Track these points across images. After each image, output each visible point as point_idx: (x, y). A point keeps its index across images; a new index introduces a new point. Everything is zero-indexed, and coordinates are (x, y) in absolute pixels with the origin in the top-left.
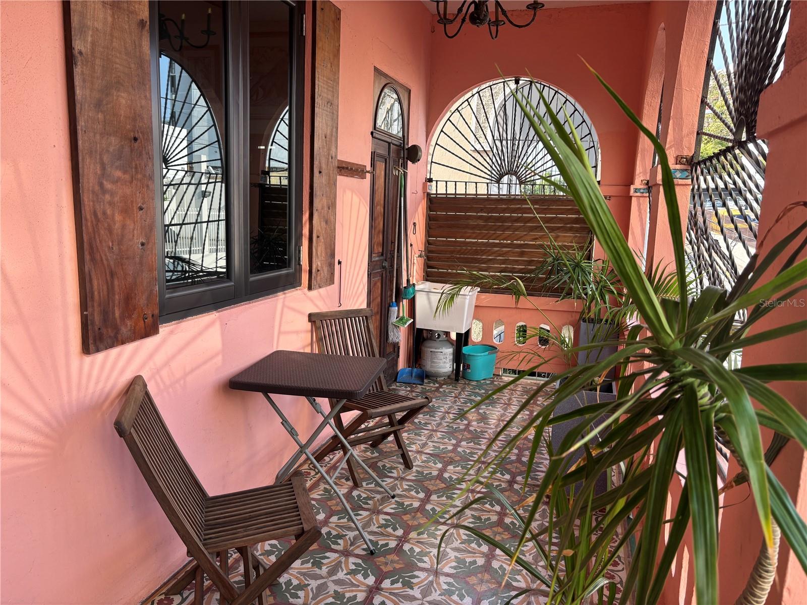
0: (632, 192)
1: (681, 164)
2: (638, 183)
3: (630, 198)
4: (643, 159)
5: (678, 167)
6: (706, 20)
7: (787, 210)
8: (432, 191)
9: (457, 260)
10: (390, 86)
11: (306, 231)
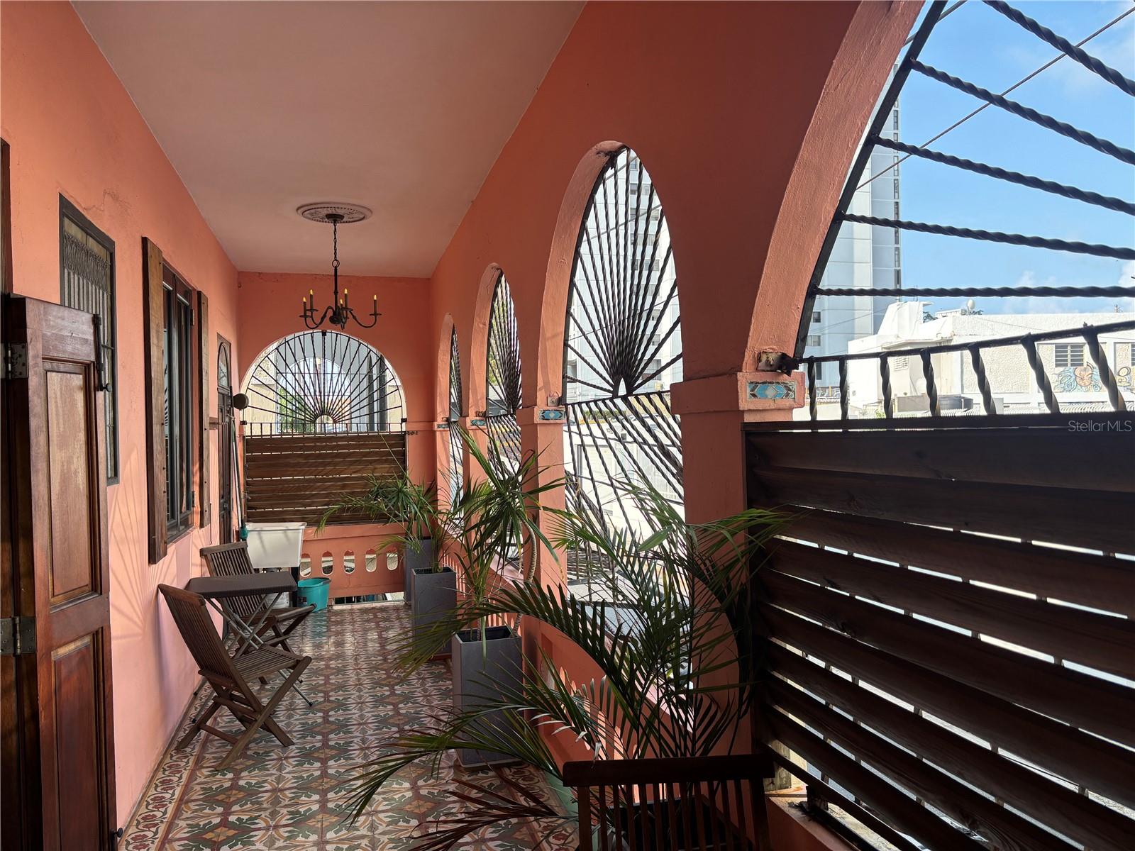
0: (436, 428)
1: (479, 416)
2: (440, 420)
3: (435, 432)
4: (442, 402)
5: (478, 418)
6: (483, 336)
7: (527, 452)
8: (247, 432)
9: (281, 498)
10: (223, 345)
11: (197, 479)
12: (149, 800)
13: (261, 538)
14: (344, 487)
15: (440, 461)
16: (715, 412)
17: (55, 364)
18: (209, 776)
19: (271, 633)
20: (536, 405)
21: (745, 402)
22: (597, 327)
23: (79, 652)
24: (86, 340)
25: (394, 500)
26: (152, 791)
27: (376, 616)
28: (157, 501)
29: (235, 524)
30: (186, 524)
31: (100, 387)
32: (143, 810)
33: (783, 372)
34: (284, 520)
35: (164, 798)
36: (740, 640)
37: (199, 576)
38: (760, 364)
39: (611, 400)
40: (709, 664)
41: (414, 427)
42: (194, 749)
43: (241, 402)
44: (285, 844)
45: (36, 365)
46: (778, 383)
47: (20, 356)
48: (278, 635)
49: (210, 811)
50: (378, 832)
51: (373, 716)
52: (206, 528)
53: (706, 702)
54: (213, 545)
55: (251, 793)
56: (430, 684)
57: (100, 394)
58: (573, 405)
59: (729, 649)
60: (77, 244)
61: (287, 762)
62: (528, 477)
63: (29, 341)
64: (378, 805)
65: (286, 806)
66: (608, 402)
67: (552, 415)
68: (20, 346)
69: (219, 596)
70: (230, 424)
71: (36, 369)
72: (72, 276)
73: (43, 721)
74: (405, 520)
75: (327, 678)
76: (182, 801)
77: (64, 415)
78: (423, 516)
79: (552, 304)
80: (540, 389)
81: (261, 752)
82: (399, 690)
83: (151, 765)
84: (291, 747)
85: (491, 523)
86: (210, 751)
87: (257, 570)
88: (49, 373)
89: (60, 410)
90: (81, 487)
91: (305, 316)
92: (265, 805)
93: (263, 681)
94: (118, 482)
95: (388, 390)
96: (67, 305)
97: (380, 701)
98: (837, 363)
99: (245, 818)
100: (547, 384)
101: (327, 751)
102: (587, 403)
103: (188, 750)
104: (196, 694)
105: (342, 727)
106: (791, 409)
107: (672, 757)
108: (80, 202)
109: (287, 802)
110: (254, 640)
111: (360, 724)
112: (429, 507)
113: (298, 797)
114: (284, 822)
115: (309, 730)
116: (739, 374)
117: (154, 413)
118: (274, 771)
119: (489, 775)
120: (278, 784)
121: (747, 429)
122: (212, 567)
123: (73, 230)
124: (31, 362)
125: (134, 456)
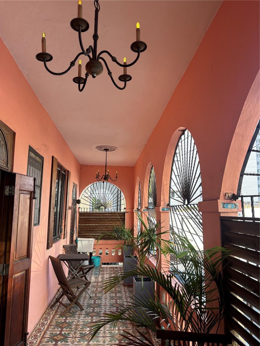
0: (134, 211)
2: (135, 209)
3: (134, 212)
4: (136, 203)
5: (145, 209)
6: (147, 184)
7: (158, 221)
8: (80, 211)
9: (88, 231)
10: (75, 185)
11: (63, 224)
12: (40, 323)
13: (82, 243)
14: (107, 228)
15: (135, 221)
16: (211, 212)
17: (22, 191)
18: (58, 318)
19: (81, 273)
20: (160, 206)
21: (221, 209)
22: (179, 182)
23: (21, 275)
24: (31, 185)
25: (121, 233)
26: (42, 321)
27: (114, 270)
28: (50, 231)
29: (75, 238)
30: (60, 237)
31: (34, 198)
32: (38, 326)
33: (234, 200)
34: (89, 238)
35: (45, 323)
36: (220, 292)
37: (62, 254)
38: (226, 197)
39: (183, 205)
40: (209, 299)
41: (128, 210)
42: (55, 308)
43: (79, 202)
44: (77, 343)
45: (17, 192)
46: (232, 203)
47: (13, 189)
48: (83, 274)
49: (57, 329)
50: (106, 343)
51: (109, 303)
52: (65, 239)
53: (210, 312)
54: (67, 244)
55: (69, 325)
56: (128, 294)
57: (34, 200)
58: (172, 206)
59: (216, 294)
60: (33, 158)
61: (81, 316)
62: (157, 229)
63: (16, 185)
64: (107, 334)
65: (79, 331)
66: (182, 206)
67: (166, 209)
68: (13, 187)
69: (67, 260)
70: (75, 208)
71: (17, 193)
72: (31, 167)
73: (8, 296)
74: (124, 240)
75: (97, 289)
76: (50, 325)
77: (24, 206)
78: (129, 239)
79: (166, 175)
80: (162, 201)
81: (74, 311)
82: (118, 295)
83: (42, 312)
84: (83, 311)
85: (146, 243)
86: (60, 309)
87: (79, 253)
88: (20, 194)
89: (23, 204)
90: (27, 226)
91: (97, 178)
92: (73, 330)
93: (78, 288)
94: (39, 225)
95: (122, 199)
96: (29, 175)
97: (112, 298)
98: (250, 198)
99: (67, 333)
100: (164, 200)
101: (93, 313)
102: (176, 206)
103: (54, 308)
104: (58, 290)
105: (99, 306)
106: (237, 212)
107: (197, 332)
108: (35, 147)
109: (79, 330)
110: (76, 275)
111: (105, 305)
112: (131, 236)
113: (83, 328)
114: (78, 336)
115: (89, 306)
116: (219, 200)
117: (52, 205)
118: (77, 318)
119: (143, 328)
120: (78, 323)
121: (221, 218)
122: (66, 251)
123: (32, 155)
124: (16, 191)
125: (44, 217)
